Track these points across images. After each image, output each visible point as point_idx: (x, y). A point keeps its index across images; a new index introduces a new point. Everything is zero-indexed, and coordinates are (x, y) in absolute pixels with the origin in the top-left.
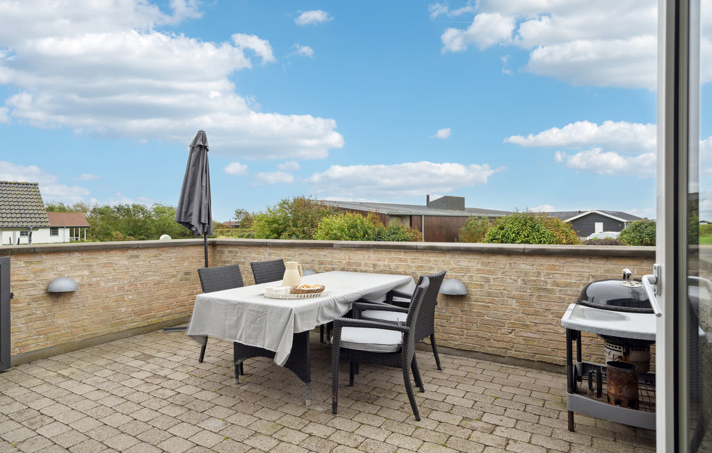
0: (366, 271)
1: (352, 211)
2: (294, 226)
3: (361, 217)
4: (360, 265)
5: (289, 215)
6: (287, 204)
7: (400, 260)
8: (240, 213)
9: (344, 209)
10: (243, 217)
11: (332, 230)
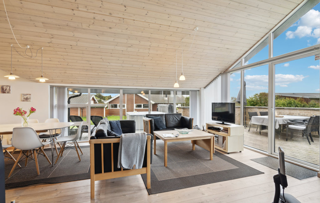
0: (296, 115)
1: (289, 97)
2: (260, 103)
3: (294, 100)
4: (294, 114)
5: (258, 99)
6: (258, 95)
7: (309, 113)
8: (233, 98)
9: (285, 96)
10: (234, 99)
11: (279, 105)
